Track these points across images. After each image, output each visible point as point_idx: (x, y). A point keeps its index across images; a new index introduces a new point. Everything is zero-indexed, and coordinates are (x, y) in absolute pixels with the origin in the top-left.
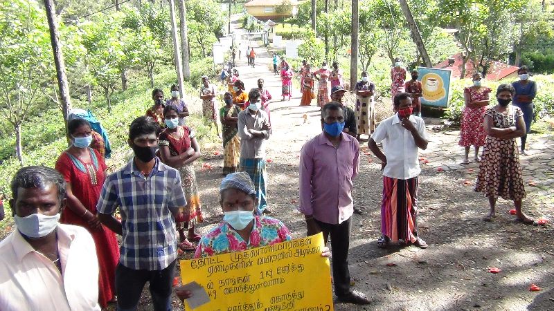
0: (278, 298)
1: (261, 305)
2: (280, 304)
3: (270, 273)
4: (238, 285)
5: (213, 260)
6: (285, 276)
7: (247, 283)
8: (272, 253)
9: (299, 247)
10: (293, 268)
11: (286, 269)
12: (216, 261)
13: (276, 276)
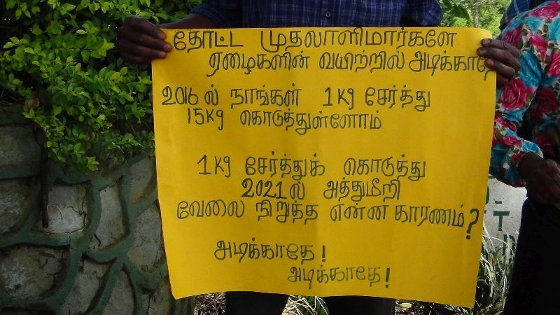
0: (363, 163)
1: (320, 170)
2: (366, 179)
3: (347, 96)
4: (271, 108)
5: (222, 39)
6: (384, 112)
7: (293, 108)
8: (356, 50)
9: (423, 49)
10: (404, 96)
11: (387, 96)
12: (227, 42)
13: (360, 107)
